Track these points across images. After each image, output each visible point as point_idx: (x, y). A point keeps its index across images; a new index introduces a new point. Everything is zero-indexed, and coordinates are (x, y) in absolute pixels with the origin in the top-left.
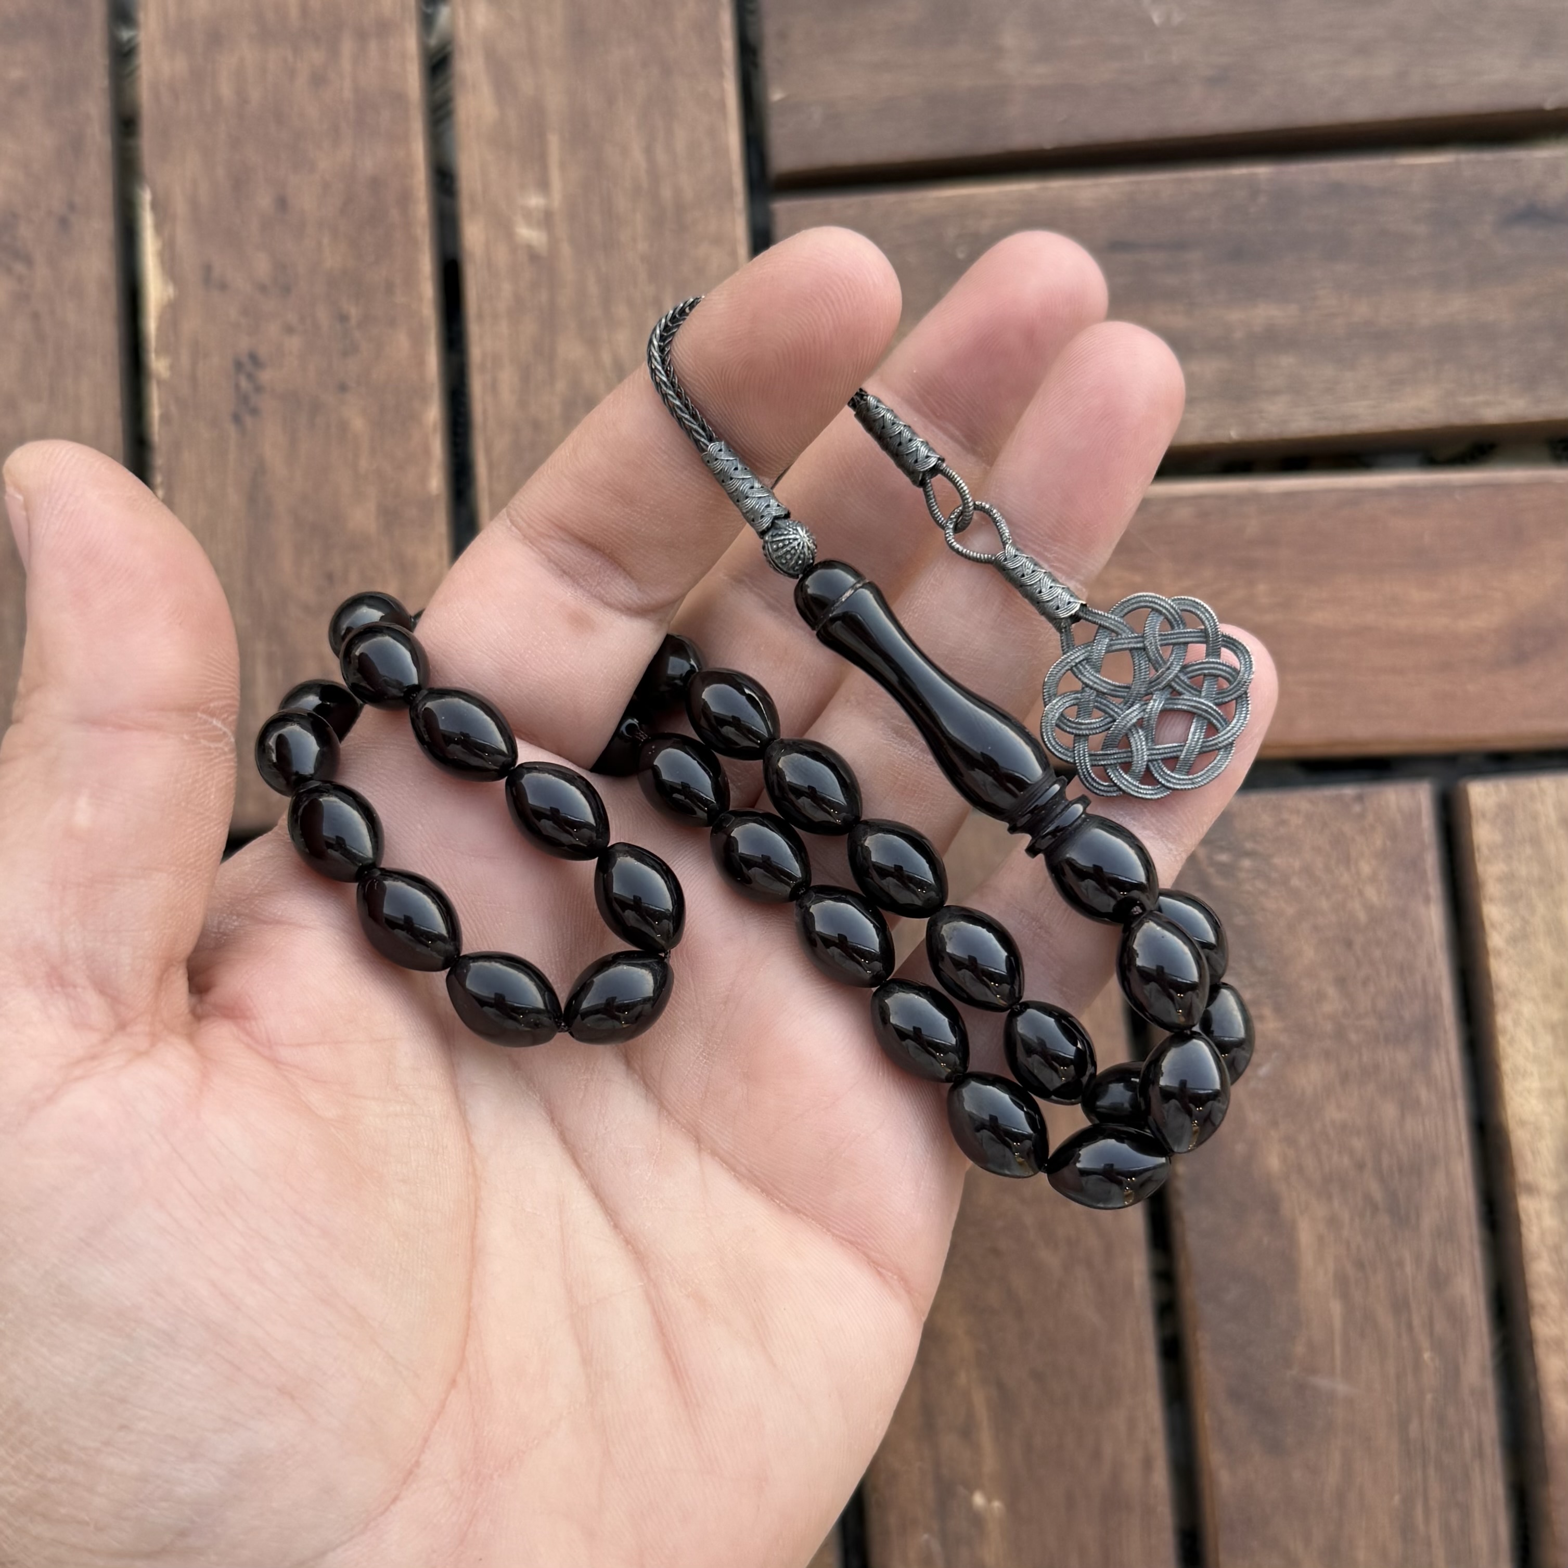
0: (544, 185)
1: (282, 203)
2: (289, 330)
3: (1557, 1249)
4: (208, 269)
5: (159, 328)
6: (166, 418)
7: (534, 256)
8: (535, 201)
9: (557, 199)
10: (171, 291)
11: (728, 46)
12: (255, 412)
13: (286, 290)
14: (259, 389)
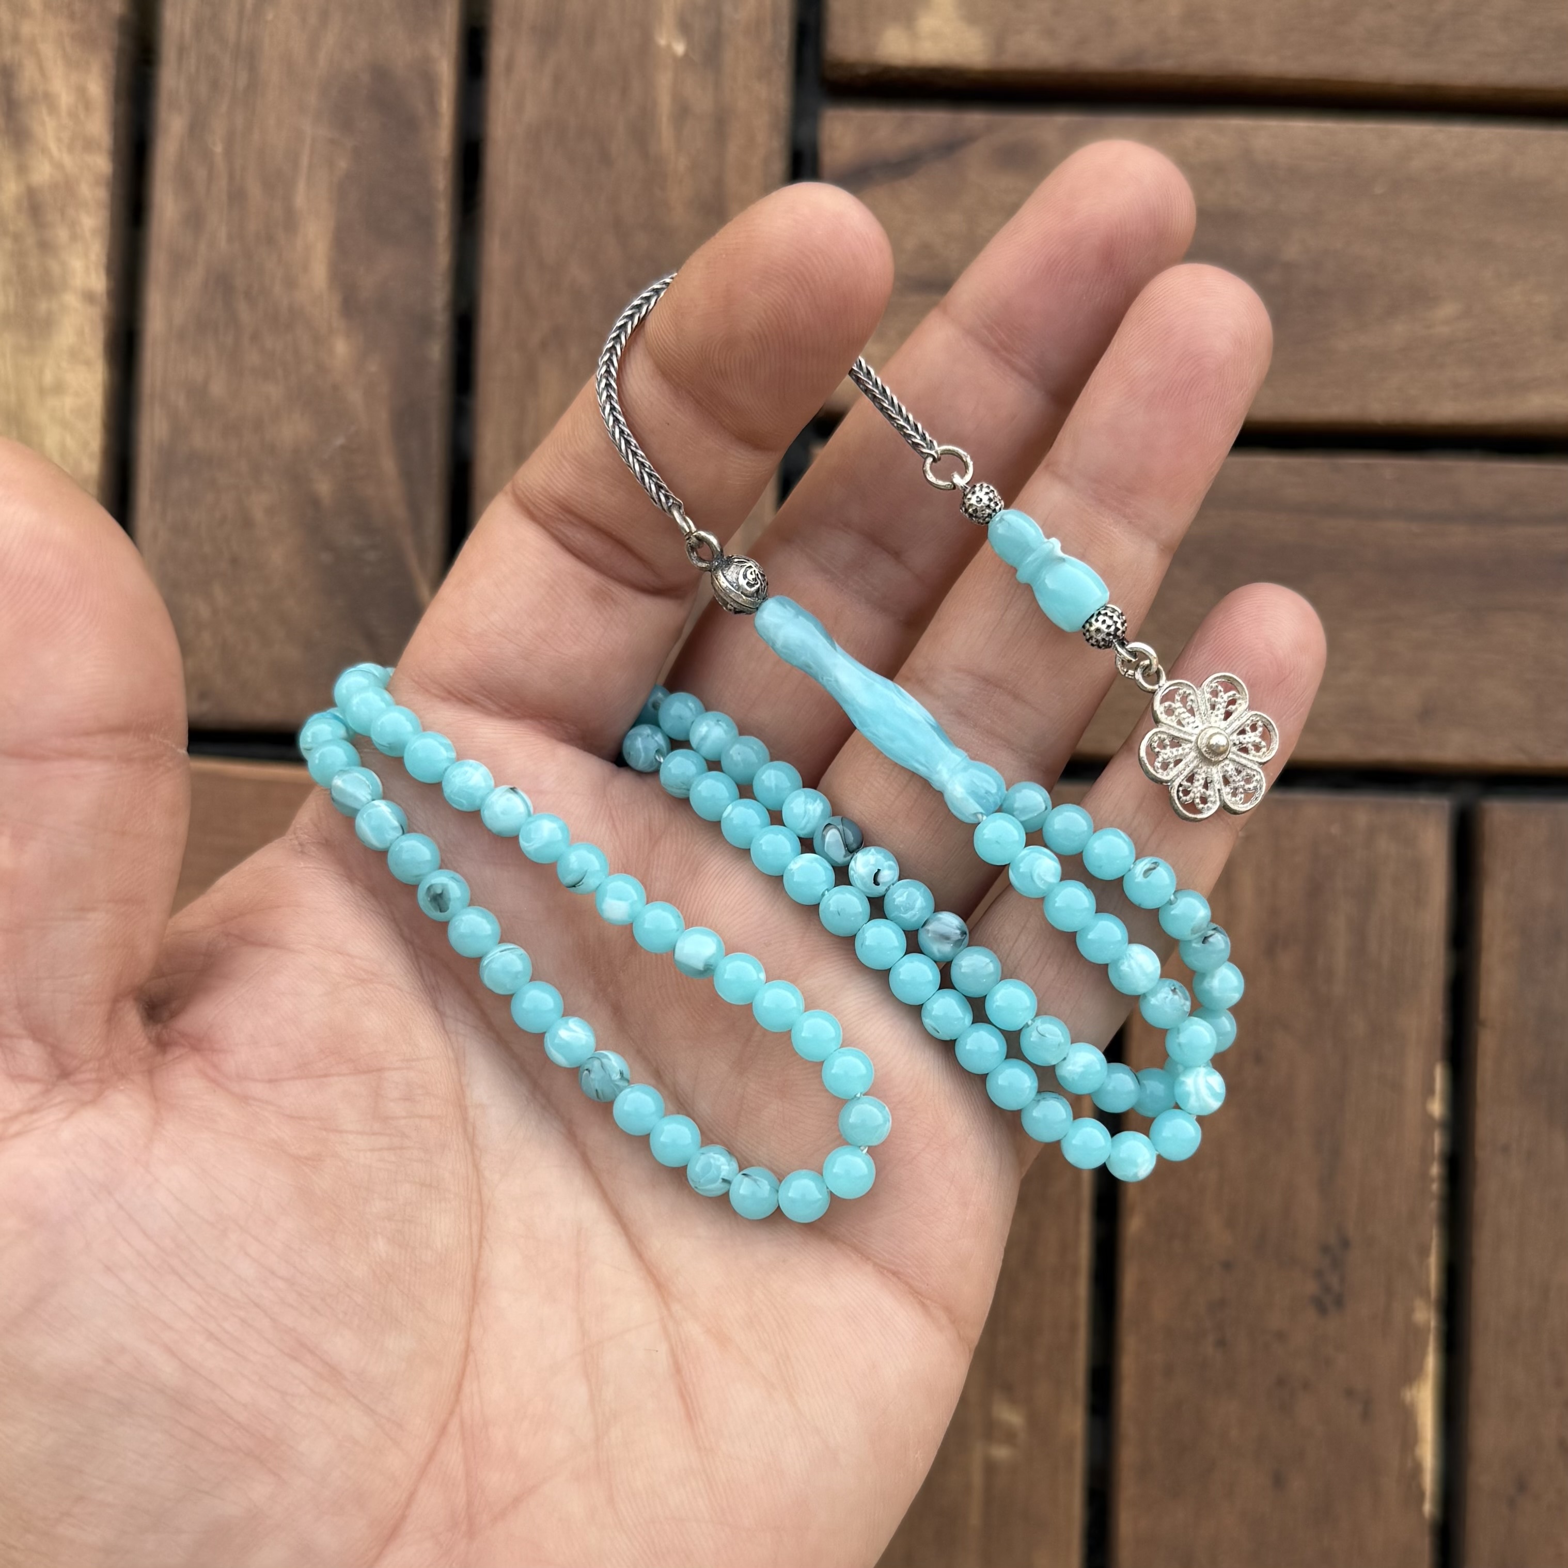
0: (990, 1468)
1: (1278, 1481)
2: (1281, 1336)
3: (74, 237)
4: (1366, 1415)
5: (1423, 1355)
6: (1424, 1252)
7: (1008, 1389)
8: (1001, 1453)
9: (978, 1452)
10: (1408, 1395)
12: (1325, 1249)
13: (1281, 1382)
14: (1319, 1274)
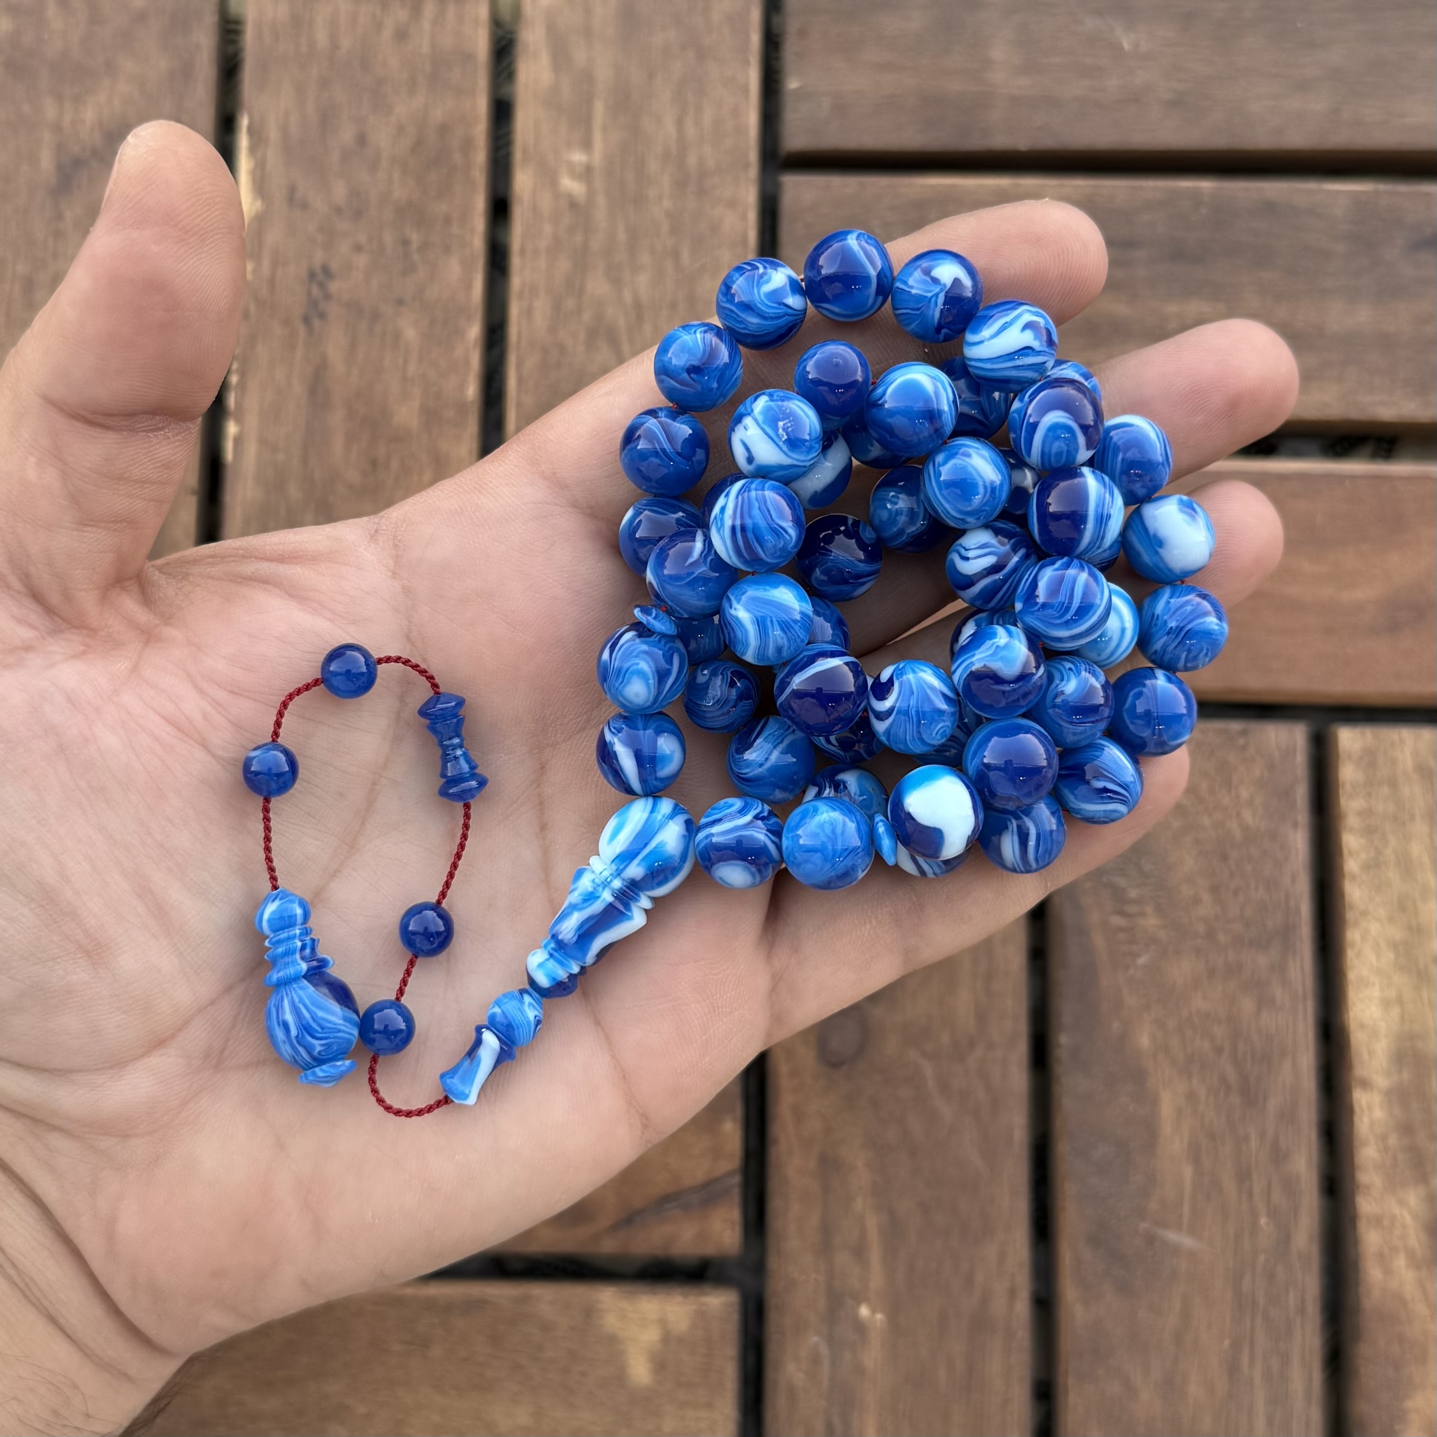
11: (755, 39)
